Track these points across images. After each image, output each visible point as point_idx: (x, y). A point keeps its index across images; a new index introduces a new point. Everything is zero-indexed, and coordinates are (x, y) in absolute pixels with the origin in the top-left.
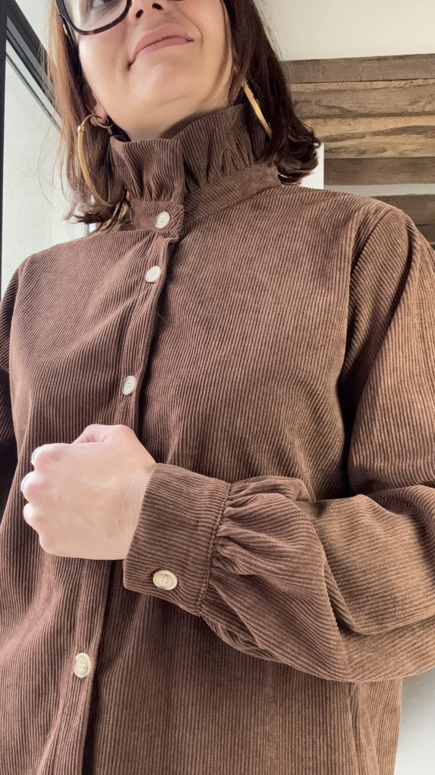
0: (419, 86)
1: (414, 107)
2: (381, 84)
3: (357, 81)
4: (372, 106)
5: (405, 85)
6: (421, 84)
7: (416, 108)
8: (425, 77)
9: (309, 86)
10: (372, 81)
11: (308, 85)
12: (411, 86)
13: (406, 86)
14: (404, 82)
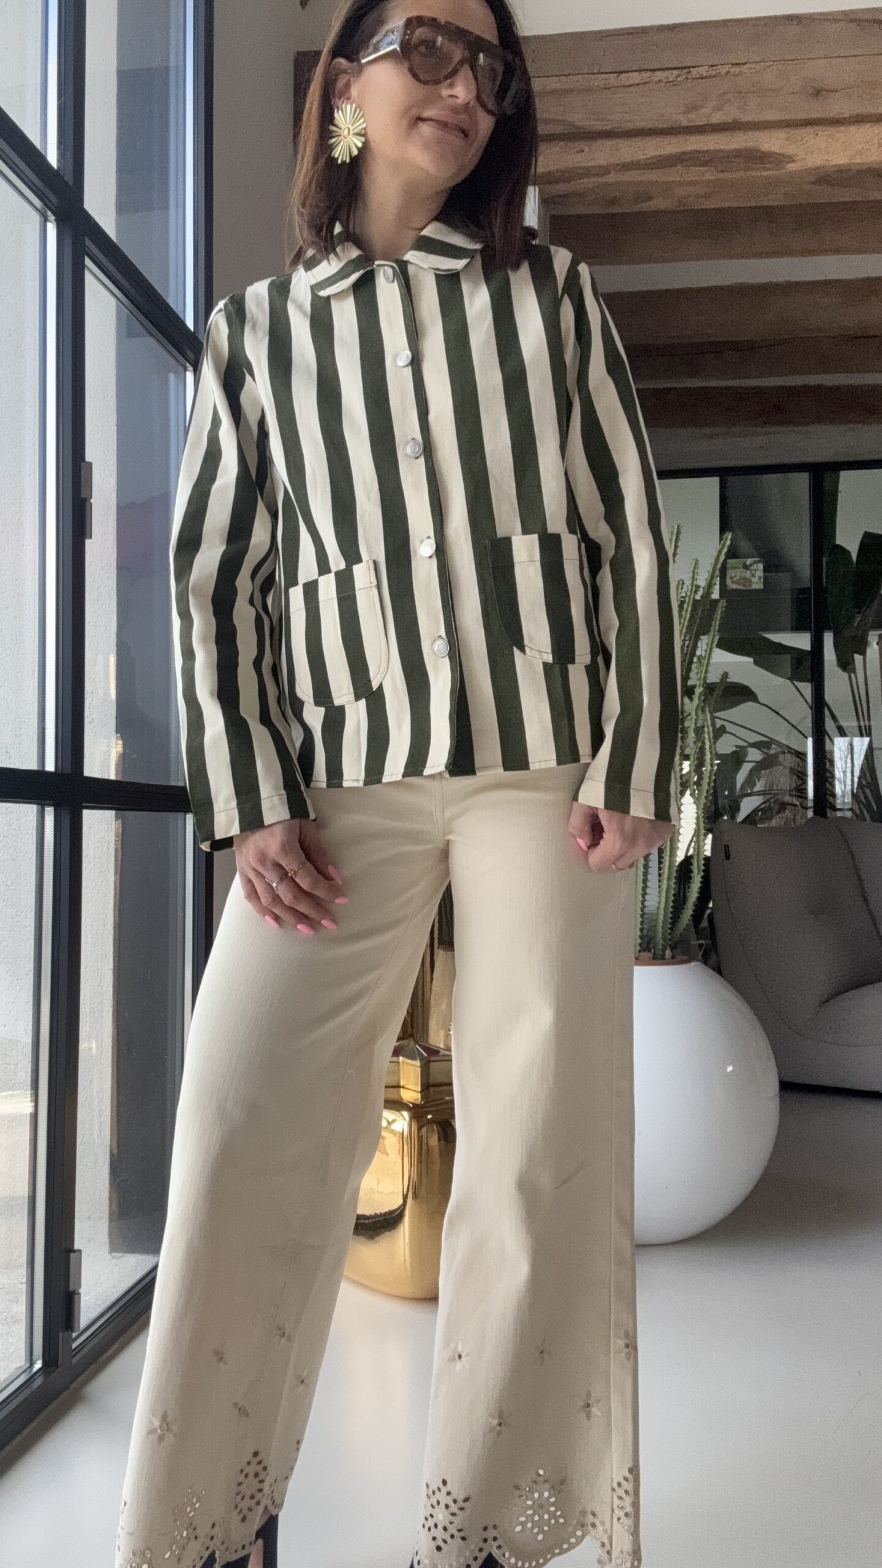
0: (701, 78)
1: (693, 116)
2: (635, 77)
3: (593, 74)
4: (618, 118)
5: (677, 77)
6: (705, 74)
7: (697, 118)
8: (711, 64)
10: (620, 73)
12: (687, 78)
13: (679, 79)
14: (675, 72)
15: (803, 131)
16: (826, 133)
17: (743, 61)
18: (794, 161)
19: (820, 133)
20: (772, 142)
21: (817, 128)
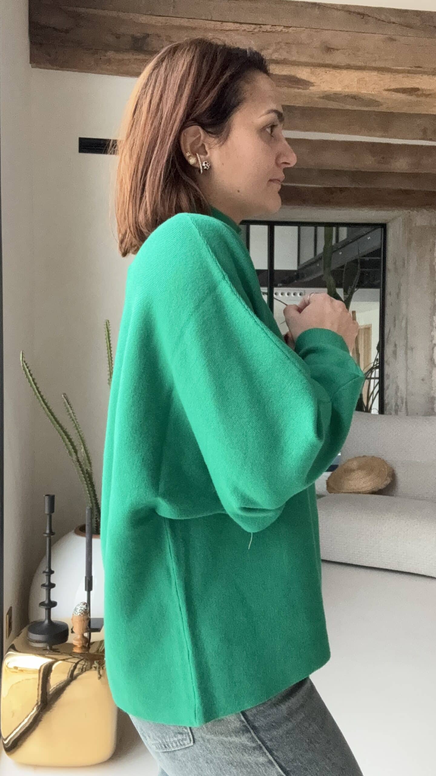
0: (267, 32)
2: (231, 26)
3: (208, 20)
5: (254, 29)
6: (269, 30)
8: (274, 24)
9: (160, 18)
10: (222, 22)
11: (158, 18)
12: (259, 31)
14: (253, 26)
15: (319, 70)
16: (331, 72)
17: (290, 26)
18: (314, 86)
19: (328, 72)
20: (303, 74)
21: (327, 69)
